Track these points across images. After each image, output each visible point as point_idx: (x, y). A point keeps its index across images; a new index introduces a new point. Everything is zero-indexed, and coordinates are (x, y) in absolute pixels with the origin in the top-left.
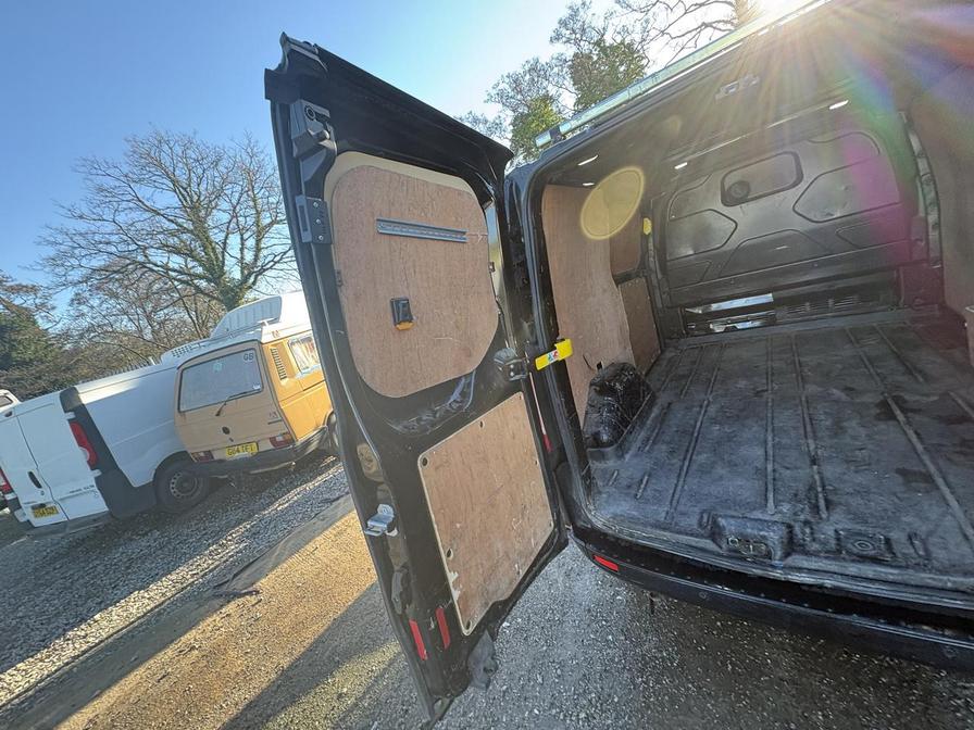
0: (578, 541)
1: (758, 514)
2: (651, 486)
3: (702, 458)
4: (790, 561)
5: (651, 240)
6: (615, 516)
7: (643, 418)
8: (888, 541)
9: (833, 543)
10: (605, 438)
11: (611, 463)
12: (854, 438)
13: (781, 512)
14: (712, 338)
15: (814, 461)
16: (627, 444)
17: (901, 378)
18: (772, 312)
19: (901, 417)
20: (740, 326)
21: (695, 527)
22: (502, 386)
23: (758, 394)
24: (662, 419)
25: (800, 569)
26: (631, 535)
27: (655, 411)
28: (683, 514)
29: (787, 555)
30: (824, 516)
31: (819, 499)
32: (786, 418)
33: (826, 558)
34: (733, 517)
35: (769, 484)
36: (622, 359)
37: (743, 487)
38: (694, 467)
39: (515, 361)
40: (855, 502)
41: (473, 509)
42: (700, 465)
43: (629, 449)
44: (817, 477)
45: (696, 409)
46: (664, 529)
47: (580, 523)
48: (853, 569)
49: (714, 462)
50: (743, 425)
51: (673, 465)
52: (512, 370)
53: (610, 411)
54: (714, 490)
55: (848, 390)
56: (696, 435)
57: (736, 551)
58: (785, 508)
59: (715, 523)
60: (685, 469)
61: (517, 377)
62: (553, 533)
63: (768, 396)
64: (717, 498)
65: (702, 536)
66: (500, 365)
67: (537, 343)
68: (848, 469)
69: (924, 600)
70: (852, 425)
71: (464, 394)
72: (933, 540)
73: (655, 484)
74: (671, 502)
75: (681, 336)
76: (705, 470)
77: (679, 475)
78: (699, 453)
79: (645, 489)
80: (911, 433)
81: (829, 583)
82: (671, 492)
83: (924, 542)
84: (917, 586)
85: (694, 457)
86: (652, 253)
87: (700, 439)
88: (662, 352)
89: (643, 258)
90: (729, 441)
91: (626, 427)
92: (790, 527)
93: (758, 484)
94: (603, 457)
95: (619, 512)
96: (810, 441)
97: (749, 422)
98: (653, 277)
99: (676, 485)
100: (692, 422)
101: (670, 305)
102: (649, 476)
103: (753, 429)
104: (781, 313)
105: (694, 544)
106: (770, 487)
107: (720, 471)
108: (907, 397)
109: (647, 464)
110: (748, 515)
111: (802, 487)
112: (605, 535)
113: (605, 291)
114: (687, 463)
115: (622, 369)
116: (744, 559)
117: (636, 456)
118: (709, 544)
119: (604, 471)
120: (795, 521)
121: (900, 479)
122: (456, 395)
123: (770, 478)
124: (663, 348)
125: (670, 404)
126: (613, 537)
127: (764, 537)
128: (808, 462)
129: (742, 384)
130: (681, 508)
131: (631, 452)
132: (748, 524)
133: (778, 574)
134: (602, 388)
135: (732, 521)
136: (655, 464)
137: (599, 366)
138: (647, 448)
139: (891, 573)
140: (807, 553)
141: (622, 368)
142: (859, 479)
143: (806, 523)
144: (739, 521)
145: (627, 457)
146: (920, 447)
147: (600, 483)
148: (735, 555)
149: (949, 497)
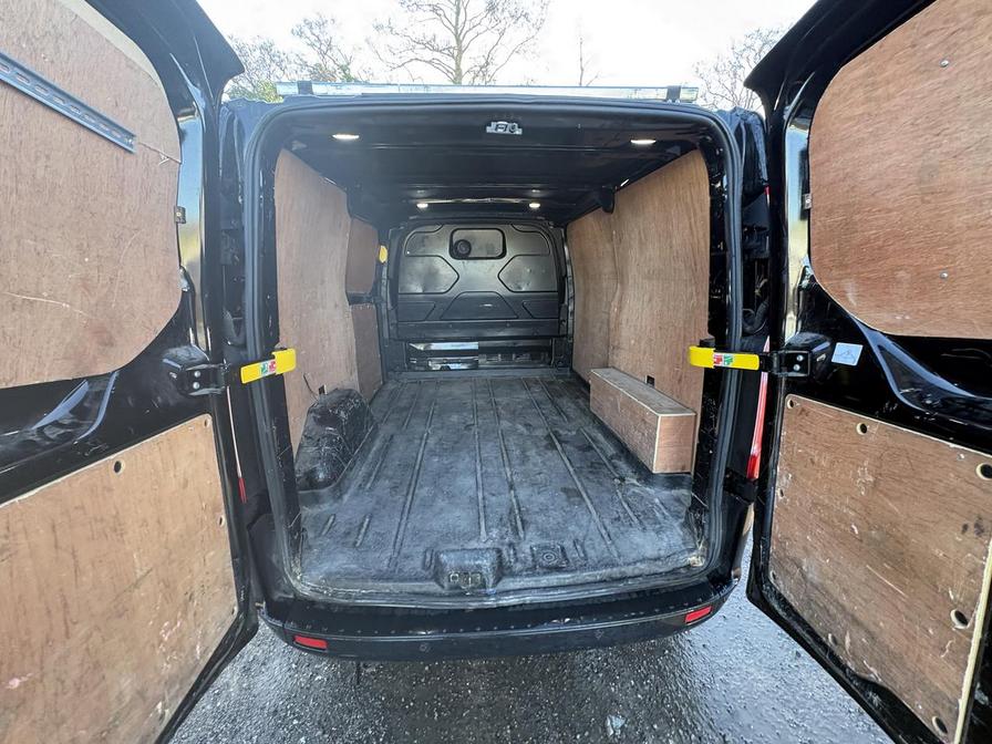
0: (273, 622)
1: (474, 544)
2: (373, 529)
3: (423, 492)
4: (500, 586)
5: (385, 269)
6: (328, 576)
7: (365, 452)
8: (563, 549)
9: (530, 559)
10: (321, 476)
11: (326, 507)
12: (535, 465)
13: (491, 538)
14: (430, 375)
15: (511, 487)
16: (346, 482)
17: (555, 418)
18: (476, 358)
19: (559, 447)
20: (452, 366)
21: (419, 570)
22: (172, 402)
23: (468, 427)
24: (385, 452)
25: (507, 592)
26: (348, 596)
27: (378, 444)
28: (407, 557)
29: (498, 580)
30: (522, 536)
31: (517, 520)
32: (489, 450)
33: (527, 576)
34: (453, 551)
35: (481, 510)
36: (347, 385)
37: (459, 518)
38: (417, 502)
39: (204, 366)
40: (540, 519)
41: (67, 635)
42: (422, 500)
43: (348, 488)
44: (514, 501)
45: (417, 442)
46: (388, 580)
47: (277, 595)
48: (545, 581)
49: (435, 495)
50: (458, 456)
51: (395, 502)
52: (196, 380)
53: (330, 444)
54: (436, 524)
55: (527, 426)
56: (417, 467)
57: (458, 587)
58: (495, 533)
59: (438, 561)
60: (408, 503)
61: (205, 391)
62: (237, 622)
63: (475, 429)
64: (438, 532)
65: (426, 579)
66: (174, 369)
67: (244, 346)
68: (533, 491)
69: (586, 595)
70: (532, 453)
71: (81, 412)
72: (587, 543)
73: (377, 526)
74: (394, 545)
75: (404, 370)
76: (427, 504)
77: (402, 513)
78: (421, 486)
79: (365, 533)
80: (565, 459)
81: (528, 599)
82: (394, 533)
83: (582, 546)
84: (582, 584)
85: (417, 491)
86: (384, 282)
87: (421, 472)
88: (384, 383)
89: (375, 283)
90: (447, 472)
91: (347, 463)
92: (499, 551)
93: (473, 514)
94: (317, 500)
95: (334, 569)
96: (508, 469)
97: (462, 454)
98: (383, 305)
99: (400, 524)
100: (414, 455)
101: (396, 337)
102: (371, 517)
103: (465, 462)
104: (482, 360)
105: (417, 590)
106: (482, 514)
107: (440, 503)
108: (561, 432)
109: (368, 503)
110: (466, 546)
111: (504, 511)
112: (313, 603)
113: (336, 306)
114: (410, 497)
115: (348, 397)
116: (463, 594)
117: (356, 495)
118: (432, 587)
119: (317, 518)
120: (503, 544)
121: (564, 496)
122: (61, 411)
123: (481, 505)
124: (386, 379)
125: (392, 436)
126: (323, 603)
127: (479, 566)
128: (507, 487)
129: (455, 418)
130: (405, 551)
131: (351, 491)
132: (466, 555)
133: (491, 603)
134: (323, 416)
135: (452, 555)
136: (378, 503)
137: (321, 390)
138: (369, 485)
139: (566, 578)
140: (513, 575)
141: (348, 395)
142: (542, 499)
143: (511, 545)
144: (458, 553)
145: (346, 497)
146: (571, 470)
147: (311, 535)
148: (457, 592)
149: (590, 507)
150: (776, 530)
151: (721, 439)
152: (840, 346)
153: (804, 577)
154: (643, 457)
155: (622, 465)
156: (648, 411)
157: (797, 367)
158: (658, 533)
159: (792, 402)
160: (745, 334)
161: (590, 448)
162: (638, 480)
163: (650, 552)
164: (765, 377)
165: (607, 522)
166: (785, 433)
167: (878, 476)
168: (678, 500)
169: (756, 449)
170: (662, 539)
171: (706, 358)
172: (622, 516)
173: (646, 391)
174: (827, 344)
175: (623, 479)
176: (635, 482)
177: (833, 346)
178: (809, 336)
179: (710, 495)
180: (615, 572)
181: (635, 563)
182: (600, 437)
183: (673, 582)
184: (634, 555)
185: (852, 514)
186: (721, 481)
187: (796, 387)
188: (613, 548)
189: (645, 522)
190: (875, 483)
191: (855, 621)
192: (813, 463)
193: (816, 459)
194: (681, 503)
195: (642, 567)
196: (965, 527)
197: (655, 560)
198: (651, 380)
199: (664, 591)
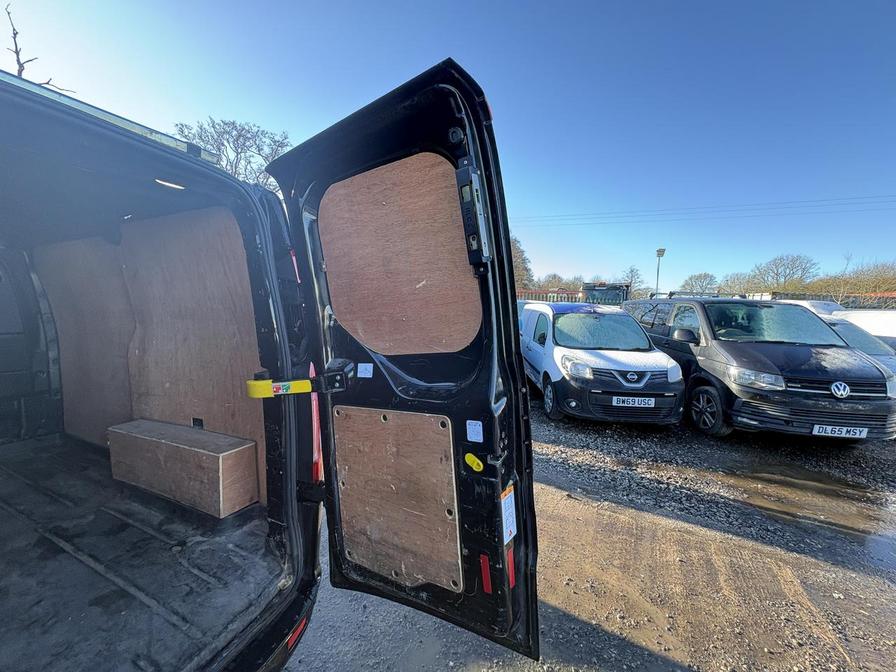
12: (23, 594)
17: (49, 509)
19: (68, 547)
68: (32, 635)
70: (14, 580)
72: (154, 649)
80: (84, 558)
83: (147, 658)
108: (64, 525)
121: (97, 610)
142: (52, 638)
146: (100, 568)
149: (146, 600)
150: (345, 515)
151: (288, 458)
152: (361, 366)
153: (369, 539)
154: (204, 507)
155: (179, 528)
156: (204, 455)
157: (337, 385)
158: (241, 578)
159: (338, 411)
160: (294, 365)
161: (124, 526)
162: (202, 535)
163: (239, 604)
164: (314, 396)
165: (176, 605)
166: (337, 438)
167: (397, 446)
168: (252, 534)
169: (318, 456)
170: (248, 582)
171: (264, 389)
172: (194, 585)
173: (196, 434)
174: (352, 365)
175: (182, 543)
176: (199, 538)
177: (356, 367)
178: (340, 360)
179: (287, 513)
180: (206, 655)
181: (226, 628)
182: (136, 507)
183: (269, 619)
184: (223, 620)
185: (389, 477)
186: (294, 495)
187: (339, 399)
188: (194, 629)
189: (225, 577)
190: (398, 451)
191: (405, 551)
192: (359, 451)
193: (362, 449)
194: (256, 535)
195: (235, 626)
196: (441, 459)
197: (248, 608)
198: (198, 422)
199: (262, 635)
